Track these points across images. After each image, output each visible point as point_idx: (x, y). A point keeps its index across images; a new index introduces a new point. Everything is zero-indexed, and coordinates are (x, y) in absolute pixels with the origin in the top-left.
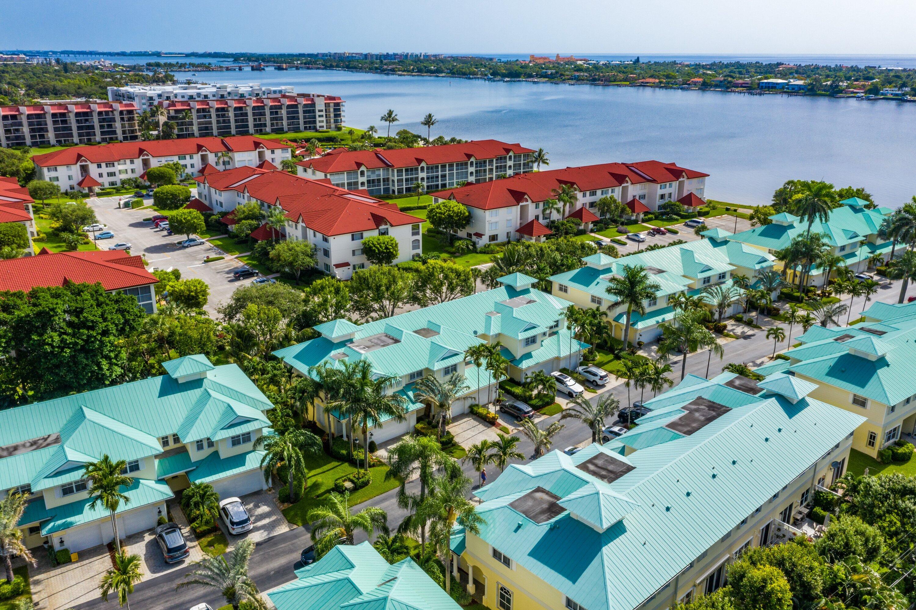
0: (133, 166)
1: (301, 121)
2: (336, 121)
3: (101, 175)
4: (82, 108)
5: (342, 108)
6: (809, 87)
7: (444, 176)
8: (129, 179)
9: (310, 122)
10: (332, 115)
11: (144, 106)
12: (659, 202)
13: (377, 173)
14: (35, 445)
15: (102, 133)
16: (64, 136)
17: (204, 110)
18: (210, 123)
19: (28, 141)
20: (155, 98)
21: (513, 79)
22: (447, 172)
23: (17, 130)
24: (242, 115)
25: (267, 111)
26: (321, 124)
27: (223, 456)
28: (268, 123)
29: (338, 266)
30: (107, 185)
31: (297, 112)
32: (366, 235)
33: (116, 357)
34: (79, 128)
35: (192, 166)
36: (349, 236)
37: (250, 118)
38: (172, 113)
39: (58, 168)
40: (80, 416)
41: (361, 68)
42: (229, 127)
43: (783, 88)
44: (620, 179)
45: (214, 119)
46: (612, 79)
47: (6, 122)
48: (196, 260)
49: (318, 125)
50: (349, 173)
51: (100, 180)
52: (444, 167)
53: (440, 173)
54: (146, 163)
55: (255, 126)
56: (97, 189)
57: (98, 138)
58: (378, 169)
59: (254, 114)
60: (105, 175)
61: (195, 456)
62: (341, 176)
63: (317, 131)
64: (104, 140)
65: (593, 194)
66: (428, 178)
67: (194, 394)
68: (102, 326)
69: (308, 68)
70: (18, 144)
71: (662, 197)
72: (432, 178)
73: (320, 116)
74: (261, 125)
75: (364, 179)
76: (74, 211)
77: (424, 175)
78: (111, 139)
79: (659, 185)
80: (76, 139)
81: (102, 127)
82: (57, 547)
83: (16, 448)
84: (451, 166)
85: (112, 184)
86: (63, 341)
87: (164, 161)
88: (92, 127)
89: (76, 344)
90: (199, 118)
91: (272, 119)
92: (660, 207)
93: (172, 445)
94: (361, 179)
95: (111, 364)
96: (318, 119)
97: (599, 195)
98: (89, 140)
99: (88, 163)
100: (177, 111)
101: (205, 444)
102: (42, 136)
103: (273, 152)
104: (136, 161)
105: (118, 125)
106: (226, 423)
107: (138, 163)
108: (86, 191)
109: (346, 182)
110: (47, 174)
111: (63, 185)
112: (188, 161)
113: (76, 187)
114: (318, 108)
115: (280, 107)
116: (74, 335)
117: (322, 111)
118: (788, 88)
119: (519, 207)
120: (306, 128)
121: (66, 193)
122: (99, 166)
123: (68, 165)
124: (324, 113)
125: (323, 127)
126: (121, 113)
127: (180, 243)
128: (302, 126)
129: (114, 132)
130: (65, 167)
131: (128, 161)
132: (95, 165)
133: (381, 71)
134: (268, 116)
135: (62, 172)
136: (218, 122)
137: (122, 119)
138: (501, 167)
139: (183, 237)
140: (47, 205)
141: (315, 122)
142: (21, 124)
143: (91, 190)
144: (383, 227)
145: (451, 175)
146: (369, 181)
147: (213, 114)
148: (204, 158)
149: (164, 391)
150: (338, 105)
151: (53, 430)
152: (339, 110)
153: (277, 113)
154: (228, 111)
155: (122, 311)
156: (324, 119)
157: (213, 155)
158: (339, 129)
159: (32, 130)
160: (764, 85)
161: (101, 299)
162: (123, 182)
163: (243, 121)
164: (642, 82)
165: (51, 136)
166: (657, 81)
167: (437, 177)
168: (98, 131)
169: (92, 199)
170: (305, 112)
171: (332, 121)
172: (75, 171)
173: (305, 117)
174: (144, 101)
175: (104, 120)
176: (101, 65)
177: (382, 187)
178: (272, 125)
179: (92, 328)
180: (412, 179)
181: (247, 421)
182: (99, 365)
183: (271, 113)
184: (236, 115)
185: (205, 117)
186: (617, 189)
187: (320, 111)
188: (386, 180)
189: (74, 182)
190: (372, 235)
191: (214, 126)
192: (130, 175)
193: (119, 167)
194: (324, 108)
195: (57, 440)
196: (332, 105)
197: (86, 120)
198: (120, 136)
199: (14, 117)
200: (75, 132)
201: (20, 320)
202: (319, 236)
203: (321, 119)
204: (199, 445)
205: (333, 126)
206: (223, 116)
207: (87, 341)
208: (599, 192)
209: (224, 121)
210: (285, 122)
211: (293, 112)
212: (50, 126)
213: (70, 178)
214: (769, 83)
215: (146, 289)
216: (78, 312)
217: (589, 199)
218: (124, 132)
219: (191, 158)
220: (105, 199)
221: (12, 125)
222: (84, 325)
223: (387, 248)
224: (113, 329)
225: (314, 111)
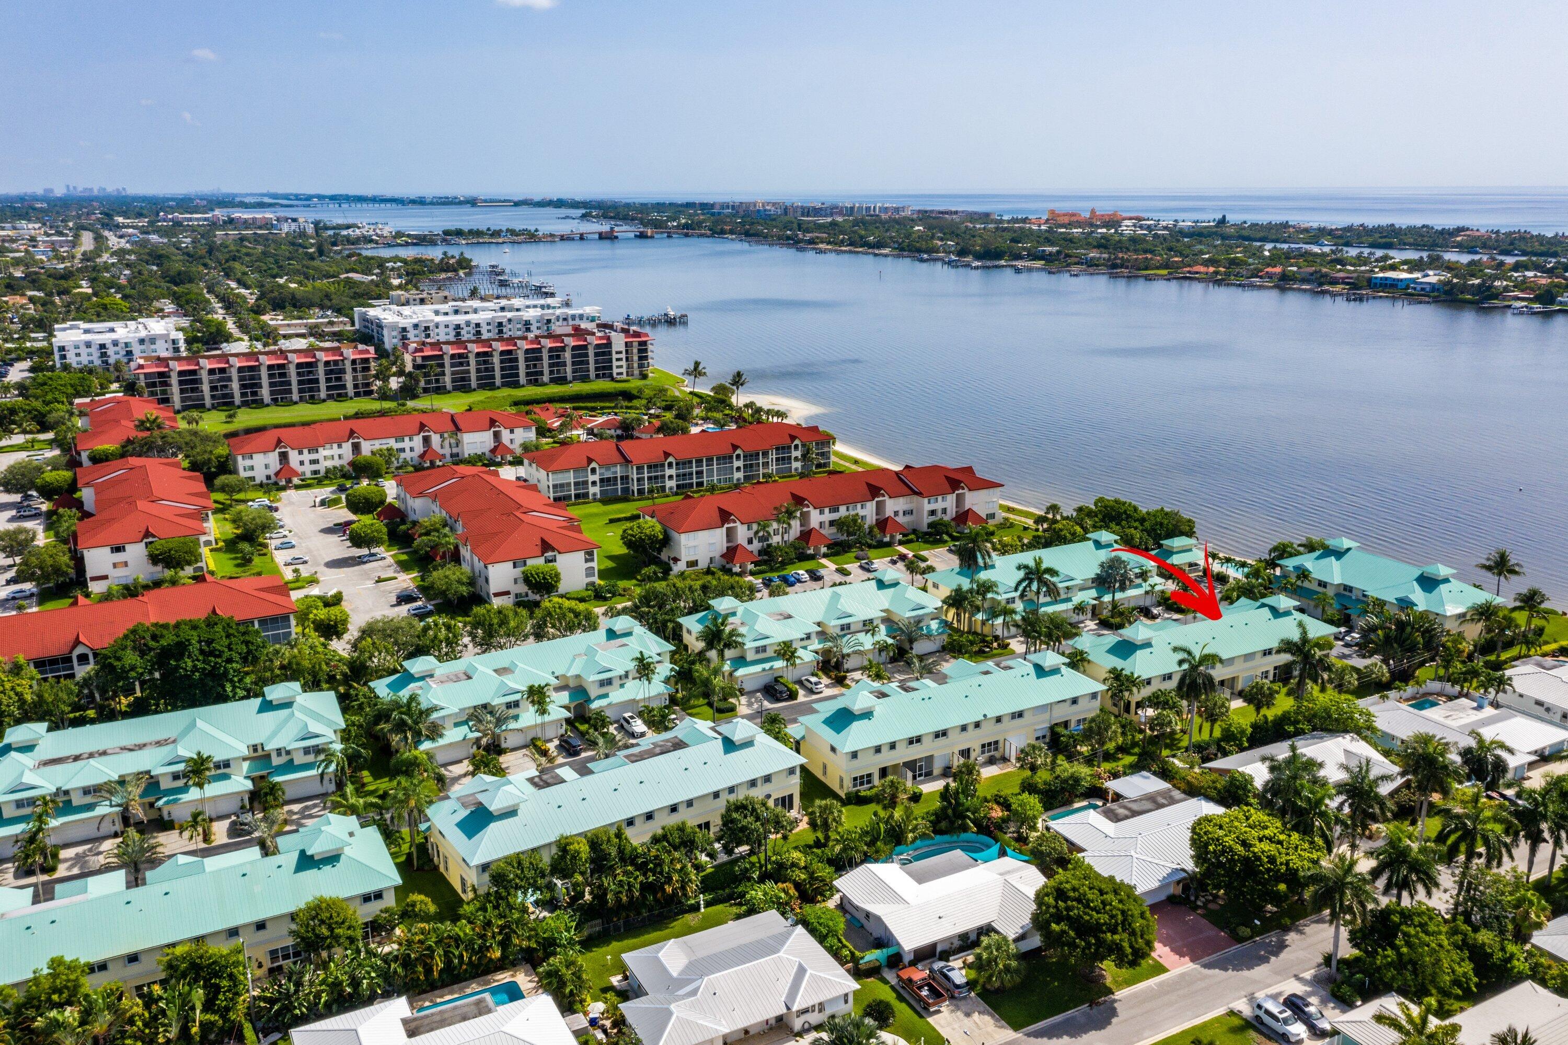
0: (340, 451)
1: (592, 366)
2: (641, 366)
3: (302, 463)
4: (306, 357)
5: (650, 347)
6: (1446, 288)
7: (699, 473)
8: (335, 467)
9: (604, 368)
10: (636, 358)
11: (395, 341)
12: (927, 520)
13: (613, 469)
14: (159, 743)
15: (328, 388)
16: (280, 392)
17: (460, 356)
18: (468, 372)
19: (237, 399)
20: (410, 328)
21: (989, 263)
22: (705, 468)
23: (226, 386)
24: (510, 360)
25: (545, 355)
26: (620, 370)
27: (296, 762)
28: (546, 370)
29: (496, 595)
30: (308, 475)
31: (587, 355)
32: (530, 562)
33: (240, 681)
34: (300, 382)
35: (412, 449)
36: (511, 564)
37: (522, 365)
38: (419, 361)
39: (254, 456)
40: (193, 725)
41: (766, 237)
42: (493, 377)
43: (1408, 287)
44: (874, 491)
45: (473, 367)
46: (1142, 265)
47: (212, 377)
48: (369, 579)
49: (615, 371)
50: (576, 470)
51: (300, 469)
52: (699, 462)
53: (694, 469)
54: (356, 448)
55: (528, 374)
56: (296, 481)
57: (323, 394)
58: (615, 465)
59: (527, 360)
60: (307, 463)
61: (276, 761)
62: (566, 475)
63: (613, 379)
64: (330, 397)
65: (835, 509)
66: (678, 476)
67: (284, 713)
68: (227, 654)
69: (687, 235)
70: (225, 404)
71: (933, 513)
72: (684, 475)
73: (618, 360)
74: (536, 373)
75: (596, 478)
76: (254, 519)
77: (673, 472)
78: (339, 395)
79: (926, 500)
80: (295, 396)
81: (328, 380)
82: (166, 817)
83: (145, 745)
84: (710, 460)
85: (316, 472)
86: (195, 666)
87: (377, 445)
88: (317, 381)
89: (204, 669)
90: (452, 365)
91: (551, 365)
92: (930, 525)
93: (260, 753)
94: (591, 478)
95: (234, 687)
96: (615, 363)
97: (843, 510)
98: (312, 397)
99: (289, 449)
100: (424, 358)
101: (283, 753)
102: (254, 394)
103: (512, 432)
104: (344, 445)
105: (348, 378)
106: (300, 736)
107: (347, 447)
108: (283, 483)
109: (572, 481)
110: (241, 463)
111: (260, 475)
112: (407, 444)
113: (273, 477)
114: (615, 348)
115: (563, 349)
116: (204, 662)
117: (620, 352)
118: (1415, 289)
119: (724, 529)
120: (597, 376)
121: (261, 485)
122: (301, 453)
123: (265, 452)
124: (623, 356)
125: (621, 374)
126: (354, 362)
127: (359, 557)
128: (592, 374)
129: (344, 387)
130: (261, 455)
131: (335, 446)
132: (296, 452)
133: (795, 243)
134: (546, 362)
135: (259, 460)
136: (478, 371)
137: (354, 370)
138: (783, 459)
139: (365, 551)
140: (237, 501)
141: (611, 368)
142: (229, 379)
143: (289, 481)
144: (549, 554)
145: (710, 472)
146: (602, 480)
147: (472, 360)
148: (426, 440)
149: (261, 710)
150: (644, 343)
151: (173, 735)
152: (646, 350)
153: (558, 357)
154: (492, 356)
155: (247, 643)
156: (624, 363)
157: (438, 436)
158: (644, 377)
159: (243, 386)
160: (1378, 281)
161: (231, 631)
162: (328, 471)
163: (511, 368)
164: (1189, 272)
165: (265, 393)
166: (1211, 269)
167: (691, 474)
168: (323, 385)
169: (289, 492)
170: (596, 354)
171: (636, 365)
172: (273, 459)
173: (596, 362)
174: (395, 333)
175: (331, 372)
176: (377, 235)
177: (619, 486)
178: (551, 372)
179: (219, 656)
180: (656, 477)
181: (317, 736)
182: (223, 687)
183: (550, 357)
184: (502, 362)
185: (461, 364)
186: (869, 504)
187: (617, 353)
188: (625, 479)
189: (271, 472)
190: (536, 563)
191: (473, 375)
192: (337, 463)
193: (323, 452)
194: (623, 349)
195: (174, 741)
196: (636, 344)
197: (310, 372)
198: (350, 390)
199: (222, 370)
200: (295, 387)
201: (163, 648)
202: (482, 564)
203: (619, 363)
204: (279, 752)
205: (636, 372)
206: (485, 362)
207: (214, 668)
208: (843, 509)
209: (487, 370)
210: (569, 369)
211: (580, 355)
212: (265, 381)
213: (267, 466)
214: (1386, 279)
215: (286, 618)
216: (209, 642)
217: (828, 516)
218: (356, 386)
219: (411, 440)
220: (303, 492)
221: (219, 380)
222: (212, 653)
223: (544, 578)
224: (236, 657)
225: (610, 353)
